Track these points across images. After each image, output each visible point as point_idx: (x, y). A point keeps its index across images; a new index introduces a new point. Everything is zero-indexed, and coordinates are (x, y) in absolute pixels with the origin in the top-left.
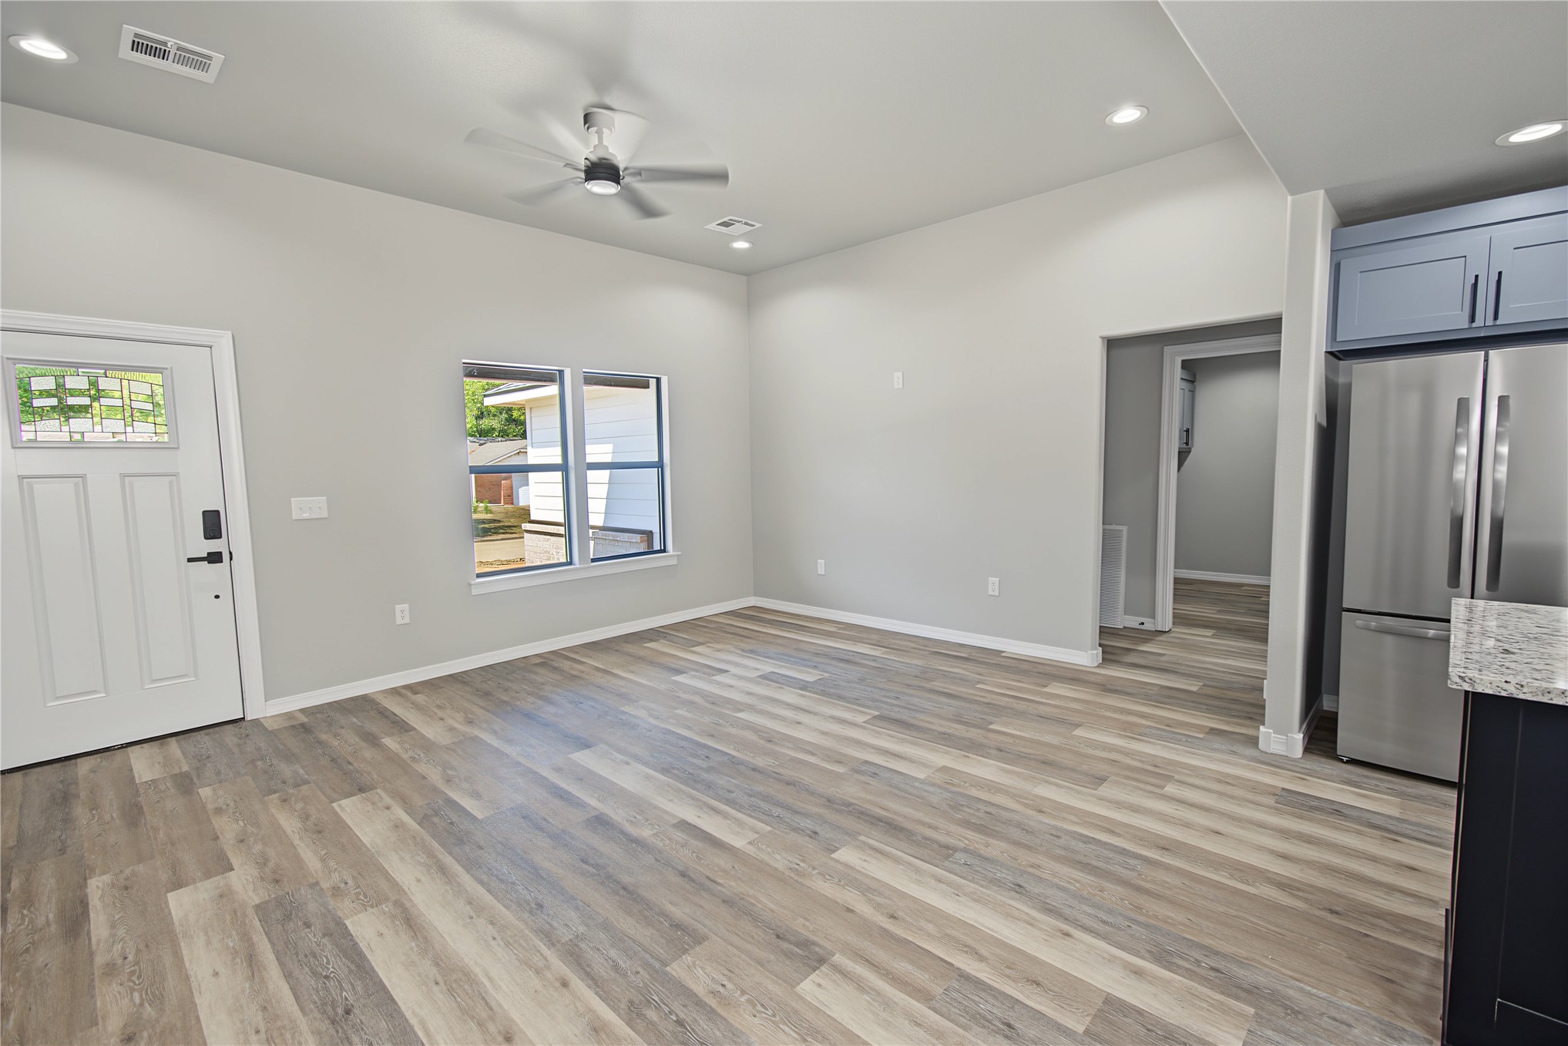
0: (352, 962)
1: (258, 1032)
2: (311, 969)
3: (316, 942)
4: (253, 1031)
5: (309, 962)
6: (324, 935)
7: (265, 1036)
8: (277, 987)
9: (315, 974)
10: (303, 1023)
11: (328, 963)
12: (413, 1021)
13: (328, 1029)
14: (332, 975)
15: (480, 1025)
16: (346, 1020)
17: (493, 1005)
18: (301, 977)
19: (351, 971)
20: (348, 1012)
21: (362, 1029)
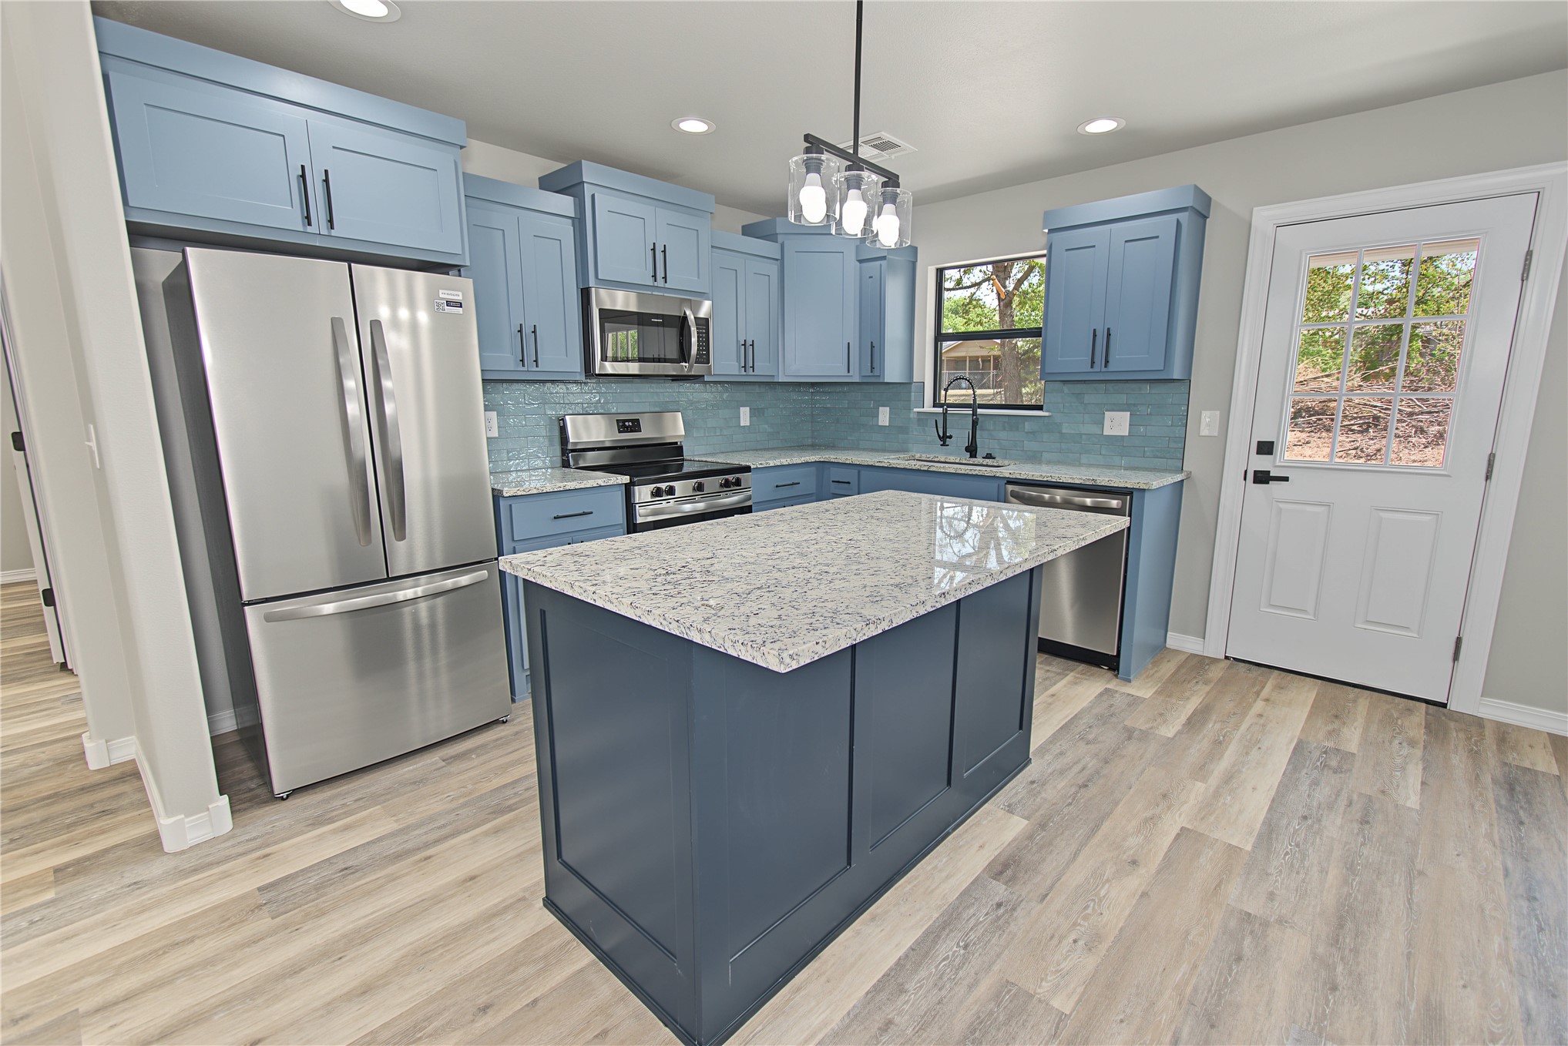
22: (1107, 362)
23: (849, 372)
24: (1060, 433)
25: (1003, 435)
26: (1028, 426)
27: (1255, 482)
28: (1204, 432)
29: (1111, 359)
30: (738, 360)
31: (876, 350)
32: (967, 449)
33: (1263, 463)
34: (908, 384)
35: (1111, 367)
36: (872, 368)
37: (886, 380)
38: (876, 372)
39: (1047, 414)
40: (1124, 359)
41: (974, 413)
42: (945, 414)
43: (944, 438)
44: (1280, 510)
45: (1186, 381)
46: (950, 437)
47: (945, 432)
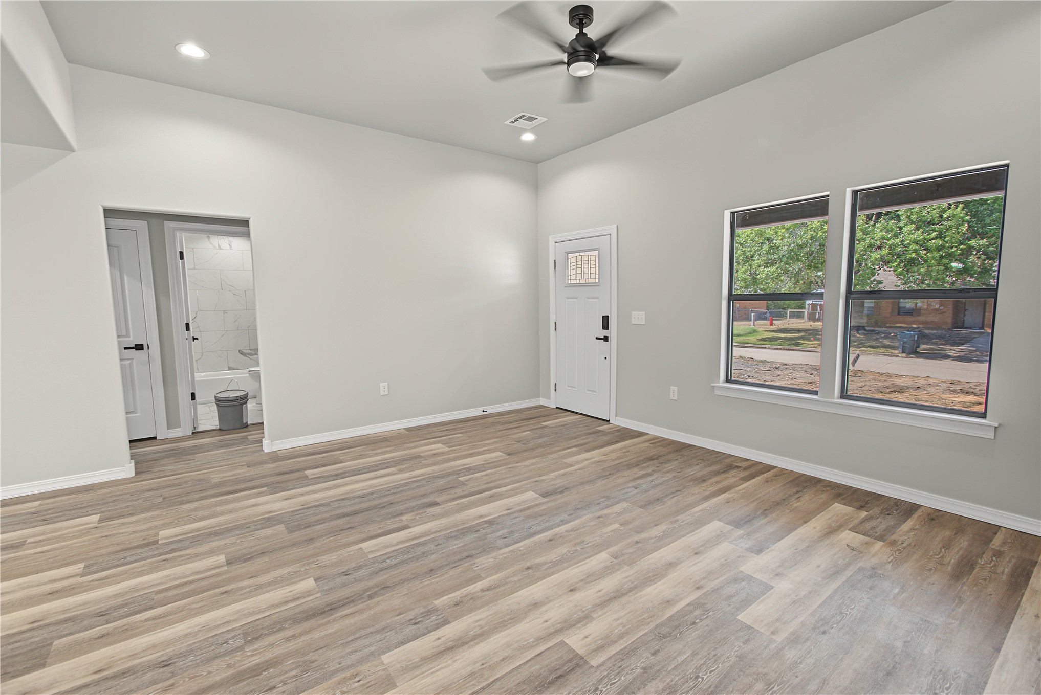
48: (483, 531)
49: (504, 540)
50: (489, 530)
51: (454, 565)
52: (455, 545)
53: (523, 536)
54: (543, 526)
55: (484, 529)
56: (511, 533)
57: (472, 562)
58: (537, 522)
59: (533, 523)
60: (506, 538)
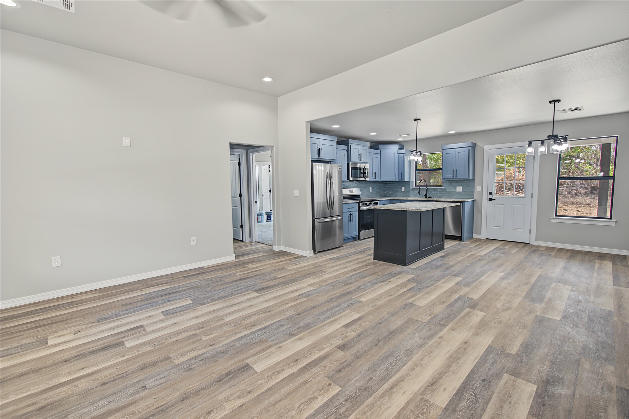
0: (464, 392)
1: (510, 402)
2: (475, 404)
3: (461, 412)
4: (511, 403)
5: (473, 407)
6: (456, 411)
7: (510, 399)
8: (491, 410)
9: (477, 401)
10: (497, 391)
11: (469, 399)
12: (475, 363)
13: (493, 382)
14: (473, 394)
15: (466, 349)
16: (487, 379)
17: (458, 348)
18: (481, 404)
19: (468, 389)
20: (484, 380)
21: (486, 373)
22: (456, 176)
23: (396, 178)
24: (447, 191)
25: (433, 192)
26: (439, 190)
27: (489, 200)
28: (478, 190)
29: (457, 176)
30: (373, 177)
31: (403, 174)
32: (425, 196)
33: (490, 196)
34: (409, 181)
35: (457, 177)
36: (402, 178)
37: (405, 181)
38: (403, 179)
39: (444, 187)
40: (460, 176)
41: (426, 188)
42: (420, 188)
43: (420, 193)
44: (494, 206)
45: (474, 180)
46: (421, 193)
47: (420, 192)
48: (296, 328)
49: (281, 324)
50: (292, 329)
51: (305, 310)
52: (308, 320)
53: (270, 327)
54: (256, 335)
55: (295, 330)
56: (277, 329)
57: (296, 312)
58: (260, 338)
59: (262, 337)
60: (280, 325)
